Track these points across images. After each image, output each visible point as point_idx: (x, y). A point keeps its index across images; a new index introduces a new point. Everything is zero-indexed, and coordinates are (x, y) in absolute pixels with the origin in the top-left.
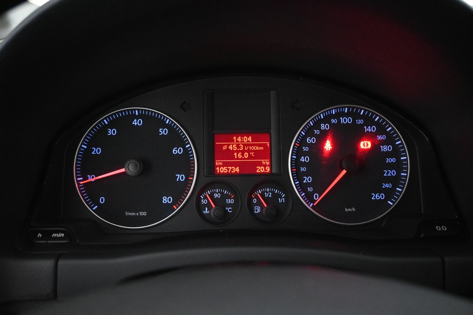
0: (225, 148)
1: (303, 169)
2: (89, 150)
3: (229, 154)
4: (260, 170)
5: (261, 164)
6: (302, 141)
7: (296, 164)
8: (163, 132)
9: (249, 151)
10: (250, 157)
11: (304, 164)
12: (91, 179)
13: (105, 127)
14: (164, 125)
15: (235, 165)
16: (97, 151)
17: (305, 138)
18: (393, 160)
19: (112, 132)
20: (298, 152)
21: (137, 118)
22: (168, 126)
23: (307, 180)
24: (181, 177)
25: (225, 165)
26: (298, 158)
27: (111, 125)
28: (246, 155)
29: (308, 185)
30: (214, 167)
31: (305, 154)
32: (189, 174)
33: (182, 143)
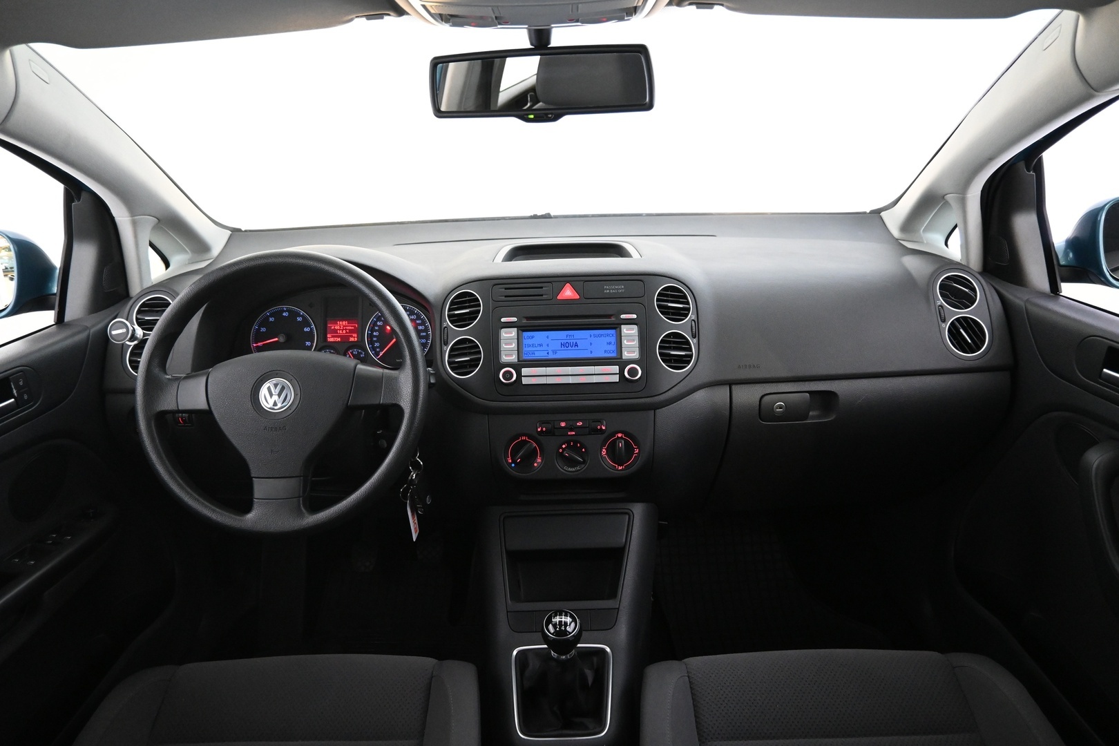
0: (333, 328)
1: (375, 339)
2: (259, 329)
3: (335, 331)
4: (352, 339)
5: (352, 336)
6: (375, 324)
7: (371, 336)
8: (299, 319)
9: (346, 329)
10: (346, 332)
11: (375, 336)
12: (259, 344)
13: (268, 317)
14: (300, 316)
15: (338, 337)
16: (263, 330)
17: (376, 322)
18: (424, 334)
19: (271, 319)
20: (372, 330)
21: (285, 311)
22: (302, 316)
23: (377, 344)
24: (308, 343)
25: (333, 337)
26: (372, 332)
27: (271, 315)
28: (344, 331)
29: (377, 347)
30: (326, 338)
31: (376, 331)
32: (312, 342)
33: (309, 325)
